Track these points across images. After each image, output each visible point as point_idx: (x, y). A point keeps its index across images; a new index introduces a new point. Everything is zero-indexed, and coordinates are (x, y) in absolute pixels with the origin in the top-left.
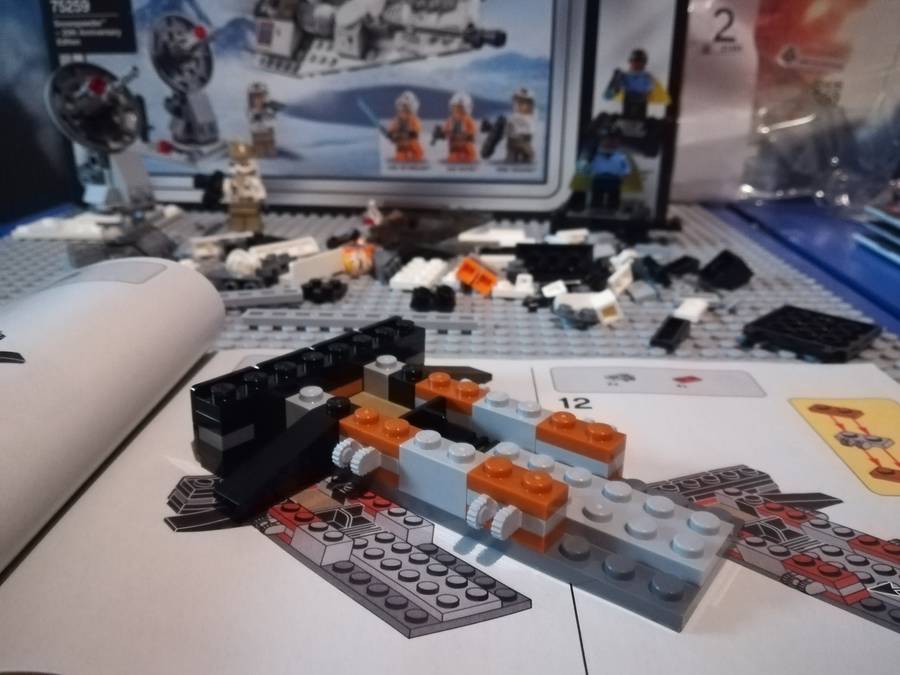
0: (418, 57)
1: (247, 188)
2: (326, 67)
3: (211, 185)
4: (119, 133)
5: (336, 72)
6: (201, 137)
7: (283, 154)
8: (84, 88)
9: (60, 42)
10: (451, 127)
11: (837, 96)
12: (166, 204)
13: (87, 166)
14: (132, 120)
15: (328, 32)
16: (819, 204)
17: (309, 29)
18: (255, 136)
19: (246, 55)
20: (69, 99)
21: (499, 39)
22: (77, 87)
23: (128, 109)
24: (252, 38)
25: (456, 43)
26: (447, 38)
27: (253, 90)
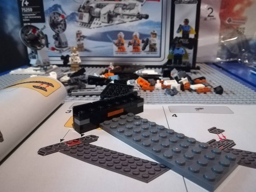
0: (124, 22)
1: (76, 59)
2: (98, 26)
3: (66, 59)
4: (40, 45)
5: (101, 27)
6: (63, 46)
7: (86, 50)
8: (30, 32)
9: (24, 20)
10: (133, 42)
11: (244, 32)
12: (53, 65)
13: (31, 54)
14: (43, 41)
15: (99, 16)
16: (240, 62)
17: (93, 15)
18: (78, 45)
19: (76, 22)
20: (26, 35)
21: (147, 17)
22: (28, 32)
23: (43, 38)
24: (77, 18)
25: (135, 18)
26: (132, 17)
27: (78, 32)
